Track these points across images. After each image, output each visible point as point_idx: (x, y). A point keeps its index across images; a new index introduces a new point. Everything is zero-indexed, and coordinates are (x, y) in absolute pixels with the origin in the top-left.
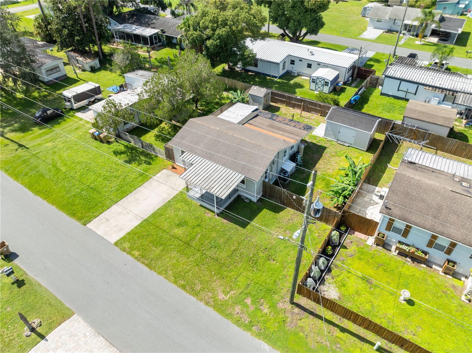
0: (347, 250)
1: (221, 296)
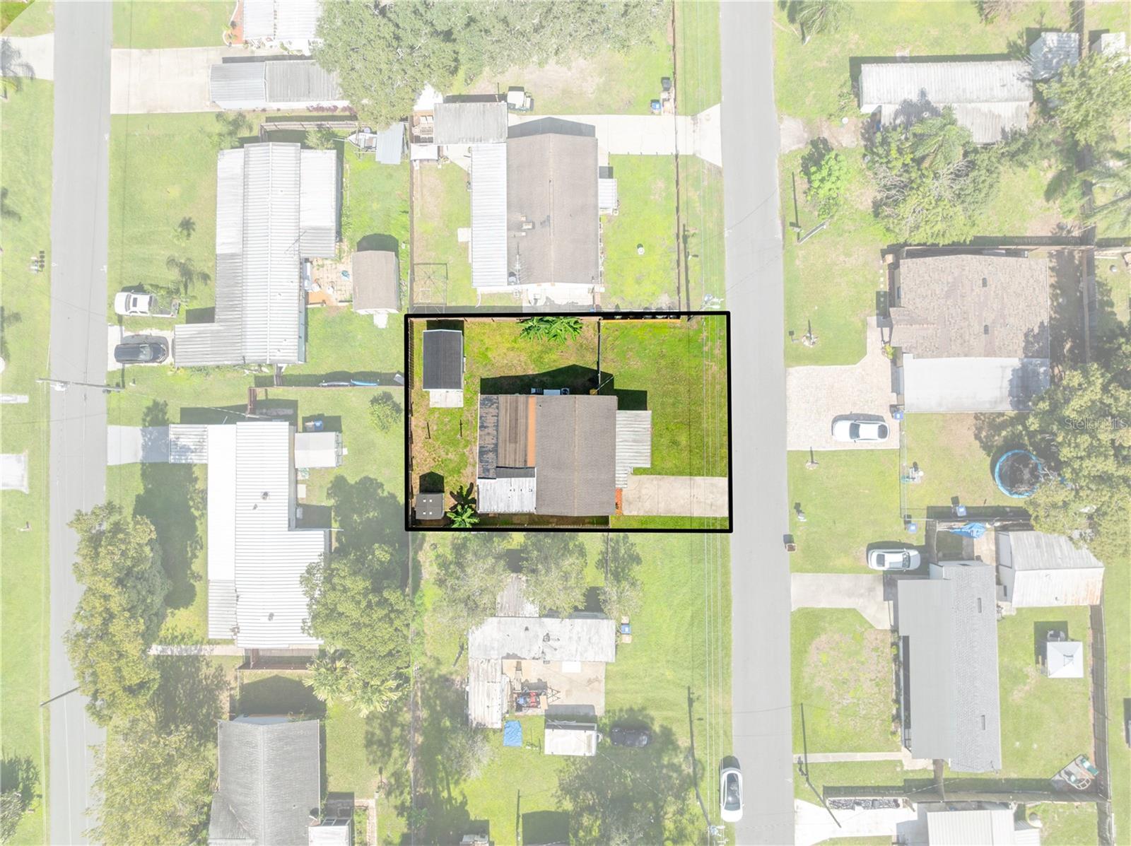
0: (619, 304)
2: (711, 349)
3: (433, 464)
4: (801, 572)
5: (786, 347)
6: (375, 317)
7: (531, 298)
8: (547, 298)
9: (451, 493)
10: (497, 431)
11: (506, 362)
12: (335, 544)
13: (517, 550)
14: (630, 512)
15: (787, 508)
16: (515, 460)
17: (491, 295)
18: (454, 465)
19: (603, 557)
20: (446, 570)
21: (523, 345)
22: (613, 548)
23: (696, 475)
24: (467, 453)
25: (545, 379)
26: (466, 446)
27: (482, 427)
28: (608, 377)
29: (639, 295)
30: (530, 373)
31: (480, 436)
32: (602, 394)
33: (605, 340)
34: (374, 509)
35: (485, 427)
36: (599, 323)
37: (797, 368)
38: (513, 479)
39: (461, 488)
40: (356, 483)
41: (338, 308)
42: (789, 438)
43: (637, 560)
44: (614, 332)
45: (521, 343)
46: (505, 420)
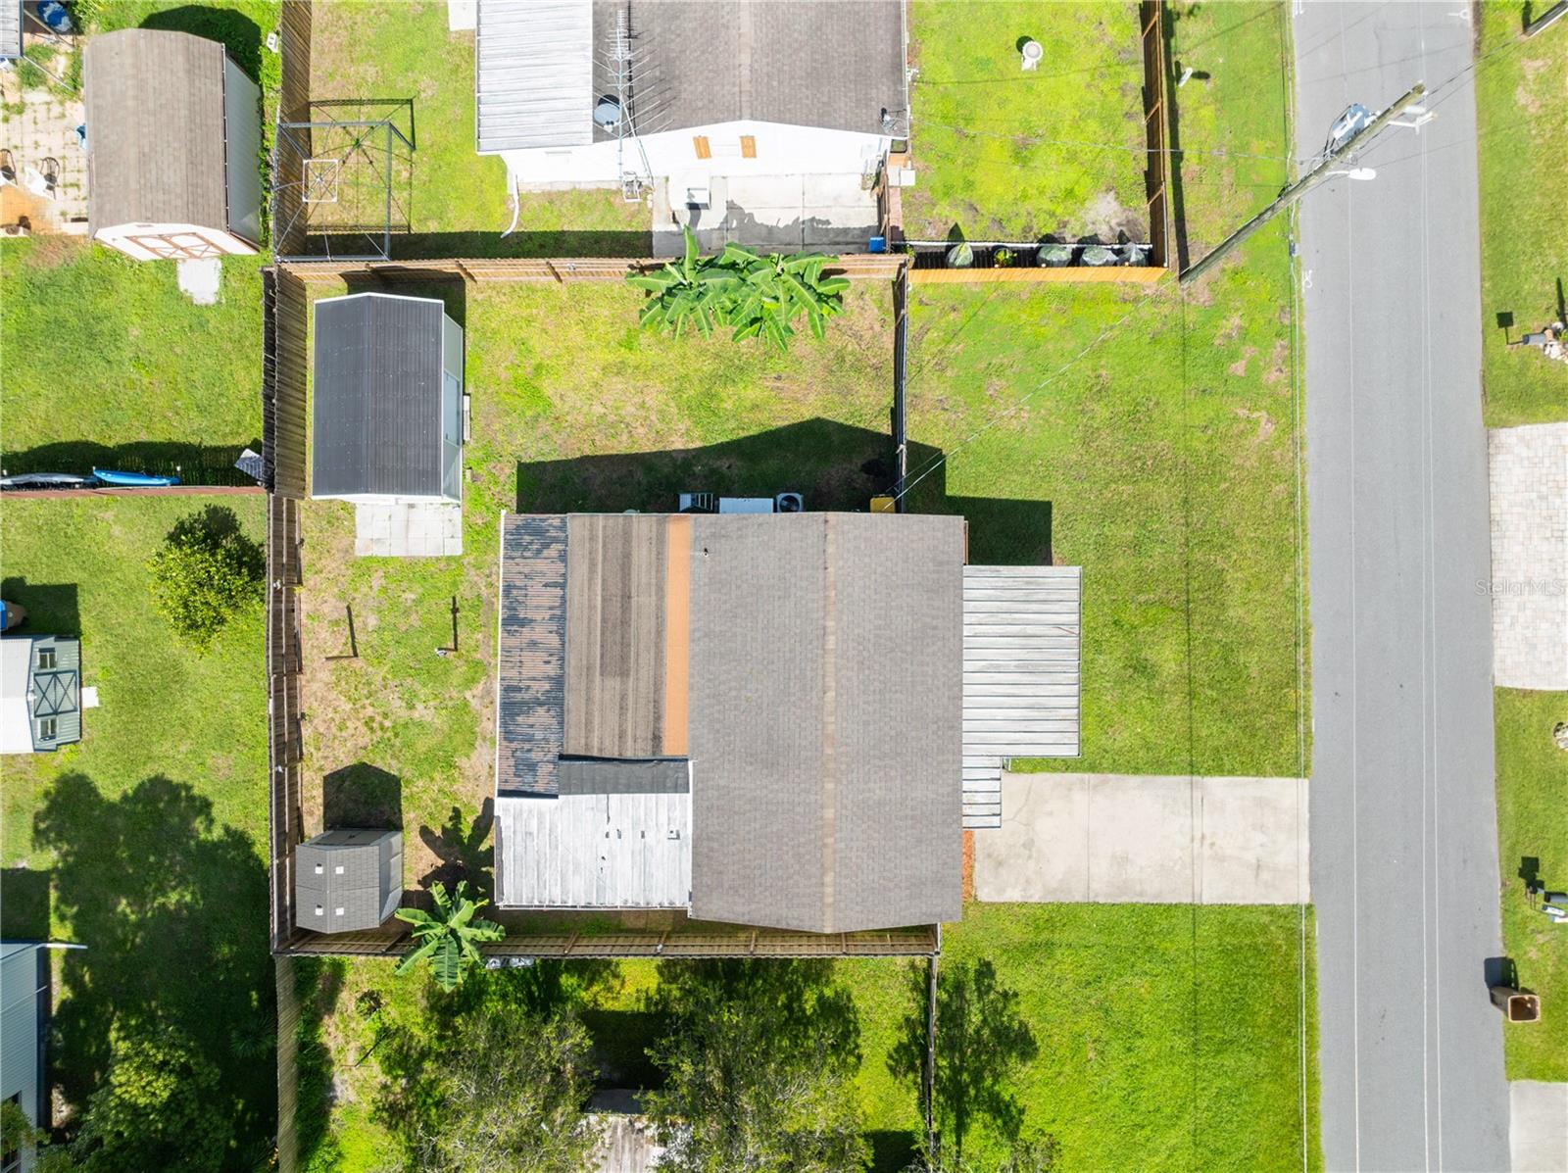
0: (960, 224)
1: (1266, 430)
2: (1252, 368)
3: (366, 738)
4: (1544, 1077)
5: (1488, 363)
6: (180, 267)
7: (680, 205)
8: (731, 207)
9: (425, 832)
10: (562, 636)
11: (599, 410)
12: (60, 993)
13: (636, 1016)
14: (1001, 891)
15: (1492, 874)
16: (622, 736)
17: (552, 198)
18: (433, 741)
19: (915, 1037)
20: (412, 1077)
21: (653, 355)
22: (944, 1007)
23: (1208, 772)
24: (474, 703)
25: (723, 464)
26: (470, 682)
27: (513, 621)
28: (929, 459)
29: (1025, 196)
30: (678, 444)
31: (506, 650)
32: (908, 511)
33: (918, 339)
34: (182, 881)
35: (523, 623)
36: (899, 286)
37: (1521, 430)
38: (614, 797)
39: (457, 815)
40: (125, 798)
41: (66, 241)
42: (1498, 653)
43: (1022, 1044)
44: (943, 313)
45: (648, 350)
46: (586, 596)
